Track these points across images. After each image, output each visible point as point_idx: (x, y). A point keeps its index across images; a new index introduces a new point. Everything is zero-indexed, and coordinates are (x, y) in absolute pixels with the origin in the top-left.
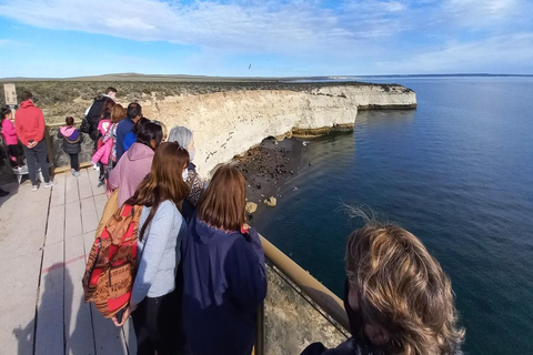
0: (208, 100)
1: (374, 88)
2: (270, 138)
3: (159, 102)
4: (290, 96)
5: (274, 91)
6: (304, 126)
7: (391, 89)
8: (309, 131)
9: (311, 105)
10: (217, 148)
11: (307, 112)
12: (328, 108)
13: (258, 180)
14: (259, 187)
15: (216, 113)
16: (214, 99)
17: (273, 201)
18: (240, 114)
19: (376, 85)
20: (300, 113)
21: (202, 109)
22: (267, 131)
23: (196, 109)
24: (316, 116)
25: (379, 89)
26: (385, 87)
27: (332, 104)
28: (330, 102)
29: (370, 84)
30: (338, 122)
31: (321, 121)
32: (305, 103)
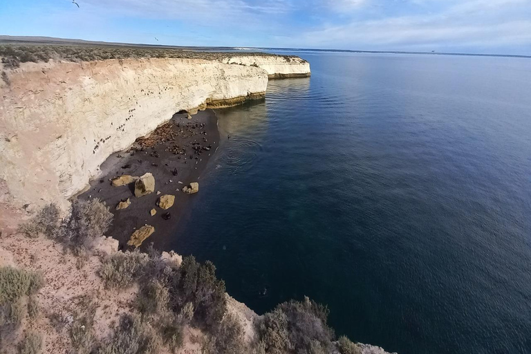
0: (97, 69)
1: (278, 58)
2: (182, 112)
3: (8, 71)
4: (203, 66)
5: (185, 60)
6: (219, 96)
7: (291, 60)
8: (224, 102)
9: (226, 75)
10: (111, 132)
11: (222, 82)
12: (242, 77)
13: (172, 164)
14: (175, 173)
15: (109, 85)
16: (103, 68)
17: (195, 186)
18: (143, 86)
19: (279, 56)
20: (214, 83)
21: (87, 80)
22: (178, 104)
23: (75, 81)
24: (231, 86)
25: (282, 59)
26: (287, 58)
27: (245, 73)
28: (244, 71)
29: (274, 55)
30: (253, 90)
31: (236, 91)
32: (219, 73)
